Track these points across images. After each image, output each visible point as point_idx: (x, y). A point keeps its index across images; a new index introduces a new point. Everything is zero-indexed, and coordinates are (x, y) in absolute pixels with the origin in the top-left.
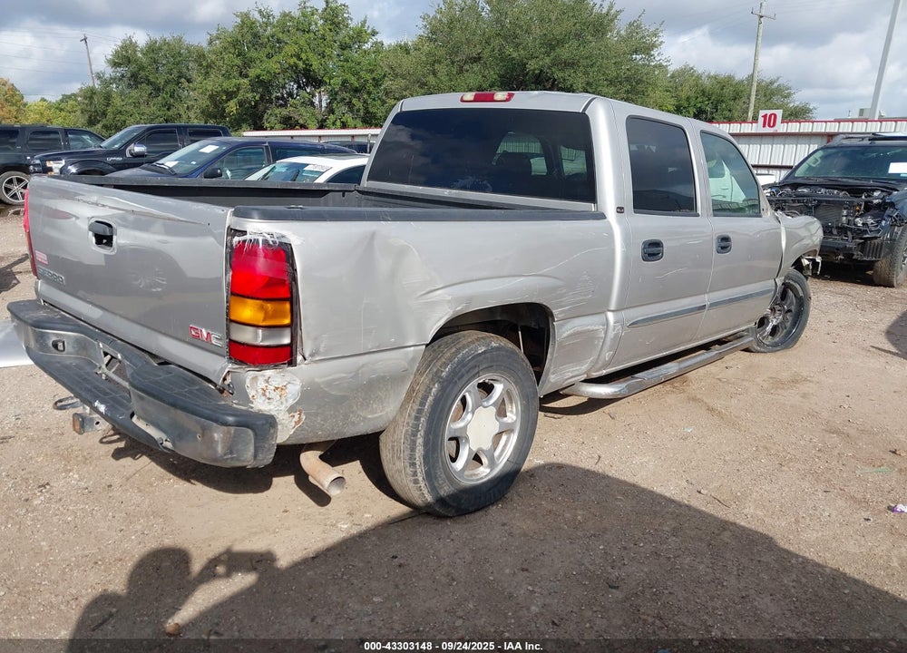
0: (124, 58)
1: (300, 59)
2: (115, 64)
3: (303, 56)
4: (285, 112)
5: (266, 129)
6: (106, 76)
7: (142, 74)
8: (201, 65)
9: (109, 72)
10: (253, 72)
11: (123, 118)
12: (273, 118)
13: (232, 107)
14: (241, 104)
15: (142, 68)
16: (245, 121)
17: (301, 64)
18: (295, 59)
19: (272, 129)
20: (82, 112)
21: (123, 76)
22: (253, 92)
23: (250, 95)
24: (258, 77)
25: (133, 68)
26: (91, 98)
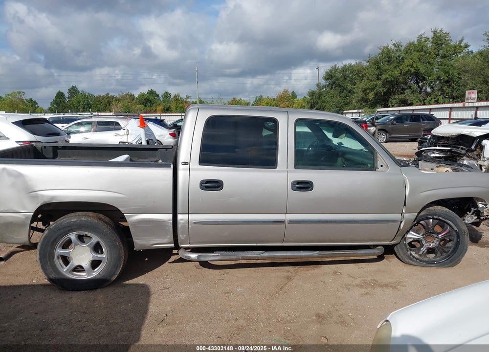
0: (329, 76)
1: (412, 66)
2: (326, 79)
3: (414, 65)
4: (401, 97)
5: (389, 107)
6: (322, 84)
7: (337, 82)
8: (359, 76)
9: (323, 82)
10: (383, 77)
11: (325, 104)
12: (394, 101)
13: (371, 96)
14: (376, 94)
15: (337, 79)
16: (378, 103)
17: (413, 70)
18: (409, 68)
19: (393, 106)
20: (308, 103)
21: (329, 84)
22: (383, 87)
23: (381, 90)
24: (386, 79)
25: (334, 79)
26: (313, 96)
